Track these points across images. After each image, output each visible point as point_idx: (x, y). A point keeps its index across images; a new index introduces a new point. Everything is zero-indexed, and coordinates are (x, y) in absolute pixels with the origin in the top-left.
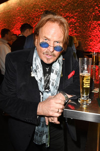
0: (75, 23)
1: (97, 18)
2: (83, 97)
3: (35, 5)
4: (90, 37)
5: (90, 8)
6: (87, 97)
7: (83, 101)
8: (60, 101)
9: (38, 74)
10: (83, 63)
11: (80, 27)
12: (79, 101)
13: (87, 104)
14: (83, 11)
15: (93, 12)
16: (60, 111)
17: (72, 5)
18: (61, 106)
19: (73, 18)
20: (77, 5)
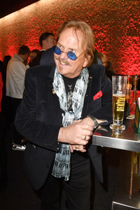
0: (104, 38)
1: (132, 33)
2: (116, 122)
3: (54, 14)
4: (123, 56)
5: (124, 20)
6: (120, 122)
7: (116, 127)
8: (87, 127)
9: (60, 90)
10: (117, 82)
11: (110, 43)
12: (111, 128)
13: (120, 131)
14: (114, 24)
15: (127, 24)
16: (88, 138)
17: (101, 15)
18: (89, 133)
19: (103, 32)
20: (107, 16)
